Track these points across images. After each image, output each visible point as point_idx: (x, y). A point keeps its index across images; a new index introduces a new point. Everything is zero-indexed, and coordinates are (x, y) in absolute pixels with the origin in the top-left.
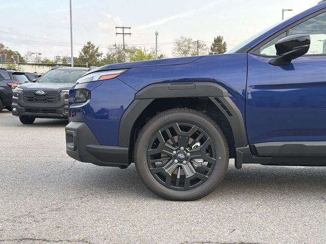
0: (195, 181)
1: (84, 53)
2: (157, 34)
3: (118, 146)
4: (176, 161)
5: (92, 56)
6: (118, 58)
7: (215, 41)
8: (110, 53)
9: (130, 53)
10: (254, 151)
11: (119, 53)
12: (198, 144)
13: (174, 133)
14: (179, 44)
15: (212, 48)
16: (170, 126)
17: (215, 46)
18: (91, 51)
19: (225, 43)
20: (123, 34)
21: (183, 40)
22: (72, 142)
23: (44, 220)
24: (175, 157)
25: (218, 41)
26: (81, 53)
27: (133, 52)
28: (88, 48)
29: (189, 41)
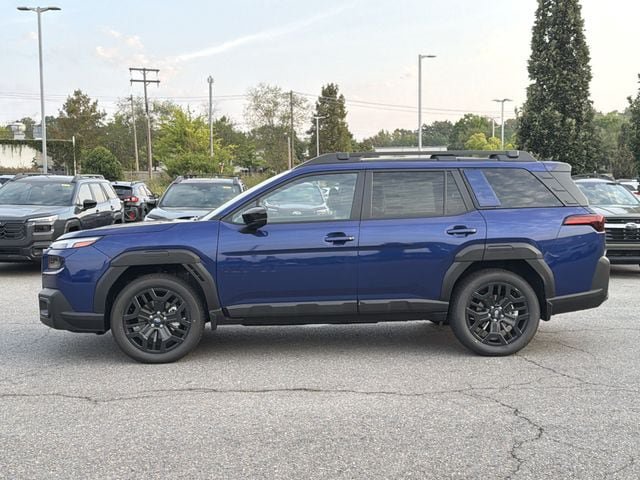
0: (171, 344)
1: (69, 113)
2: (211, 81)
3: (93, 312)
4: (153, 325)
5: (84, 118)
6: (138, 122)
7: (324, 93)
8: (121, 113)
9: (162, 112)
10: (226, 313)
11: (140, 112)
12: (175, 308)
13: (150, 299)
14: (256, 97)
15: (318, 106)
16: (145, 291)
17: (323, 103)
18: (82, 108)
19: (341, 97)
20: (145, 81)
21: (265, 89)
22: (46, 309)
23: (22, 382)
24: (152, 321)
25: (329, 92)
26: (61, 113)
27: (167, 113)
28: (77, 102)
29: (275, 91)
